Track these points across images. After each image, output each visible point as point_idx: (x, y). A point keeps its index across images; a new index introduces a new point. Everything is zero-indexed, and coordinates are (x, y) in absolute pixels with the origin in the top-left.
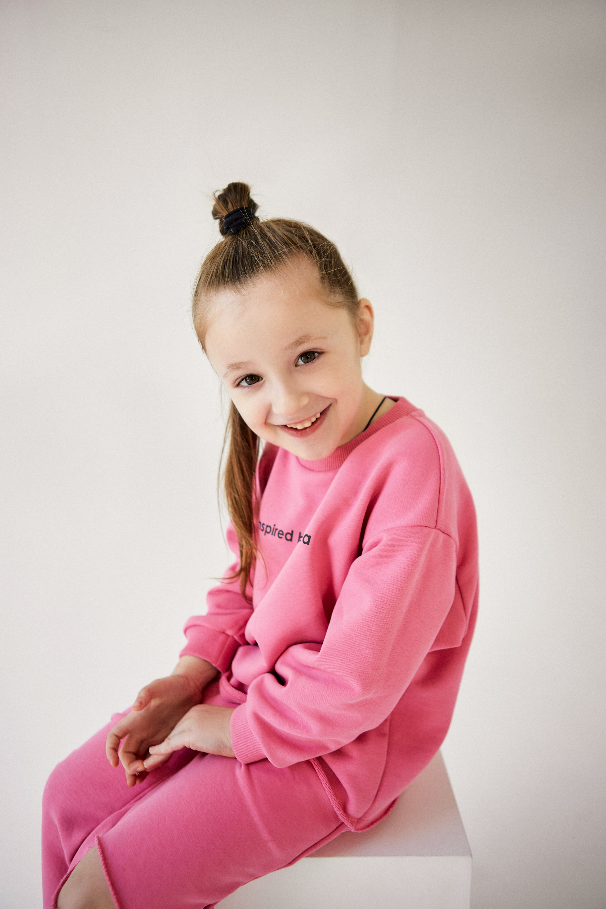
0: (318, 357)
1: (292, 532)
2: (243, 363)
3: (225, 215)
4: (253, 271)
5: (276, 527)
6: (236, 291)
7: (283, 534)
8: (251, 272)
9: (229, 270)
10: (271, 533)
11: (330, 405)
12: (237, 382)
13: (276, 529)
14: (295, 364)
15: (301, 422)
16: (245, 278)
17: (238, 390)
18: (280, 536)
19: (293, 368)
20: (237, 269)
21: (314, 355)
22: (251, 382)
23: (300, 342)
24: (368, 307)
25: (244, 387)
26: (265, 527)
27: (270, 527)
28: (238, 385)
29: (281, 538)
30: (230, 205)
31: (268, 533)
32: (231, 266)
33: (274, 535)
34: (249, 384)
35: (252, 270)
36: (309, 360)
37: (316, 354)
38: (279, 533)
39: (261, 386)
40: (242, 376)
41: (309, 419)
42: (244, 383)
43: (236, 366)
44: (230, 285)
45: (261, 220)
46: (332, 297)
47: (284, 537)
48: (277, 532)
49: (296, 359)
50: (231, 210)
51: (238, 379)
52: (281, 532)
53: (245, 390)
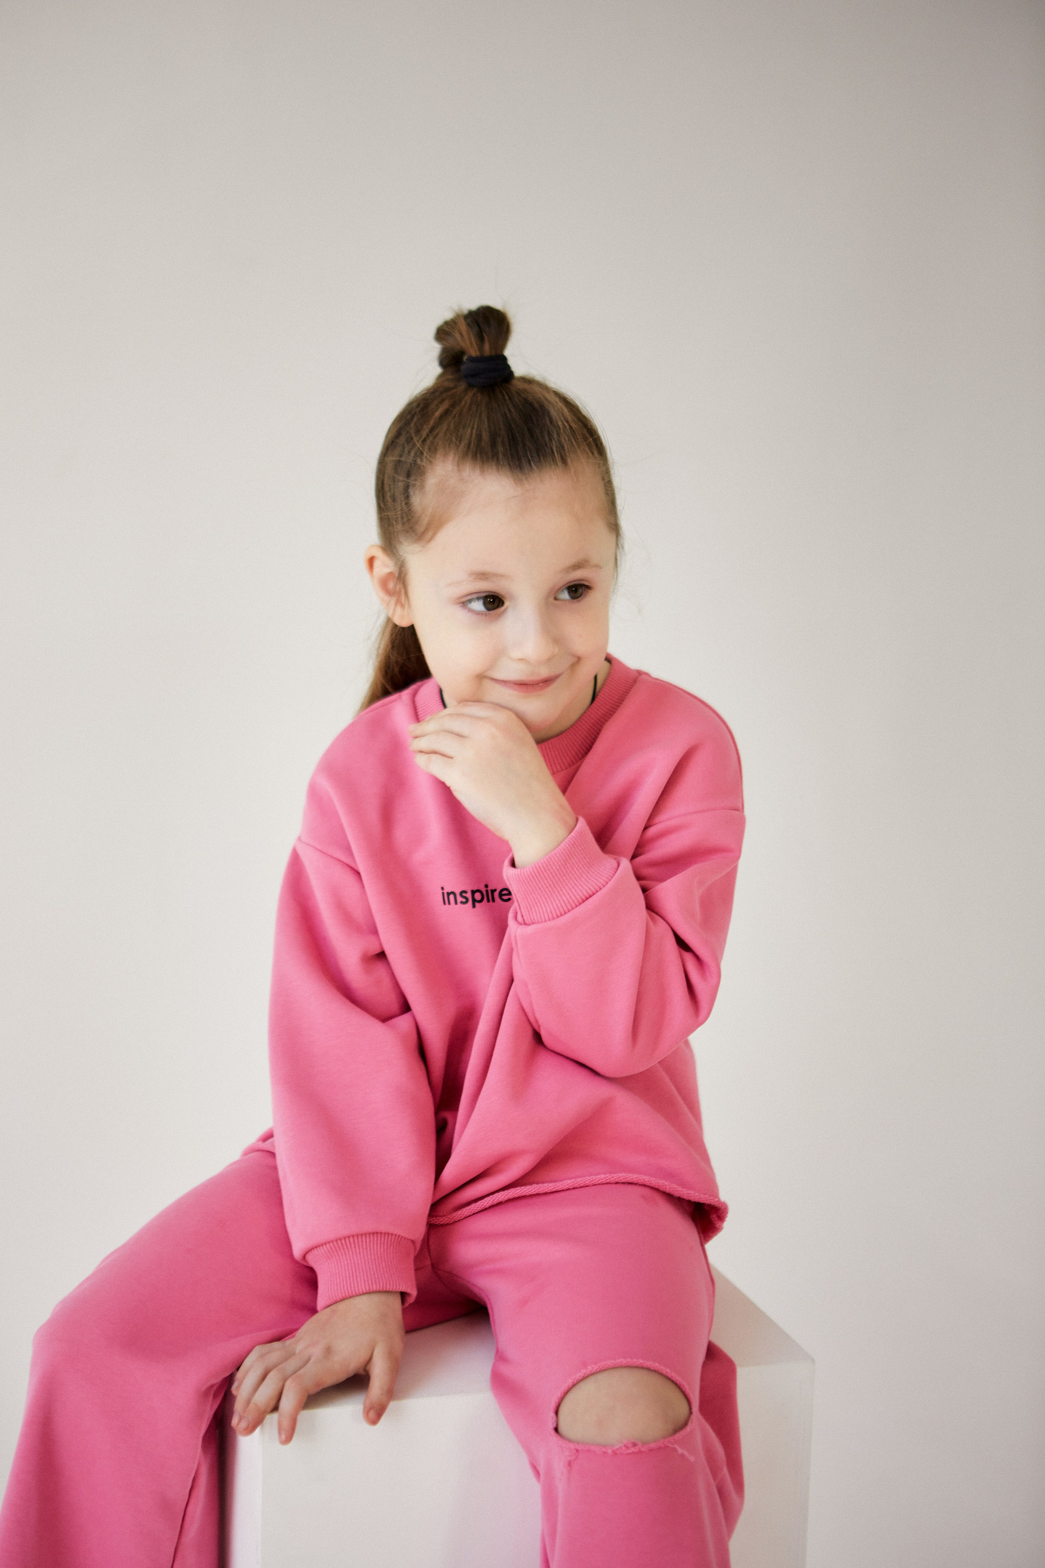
2: (496, 575)
10: (485, 900)
13: (493, 891)
14: (557, 595)
19: (551, 600)
23: (577, 566)
26: (469, 895)
28: (467, 604)
31: (481, 901)
33: (494, 900)
34: (485, 608)
38: (501, 895)
39: (500, 617)
42: (478, 604)
43: (482, 576)
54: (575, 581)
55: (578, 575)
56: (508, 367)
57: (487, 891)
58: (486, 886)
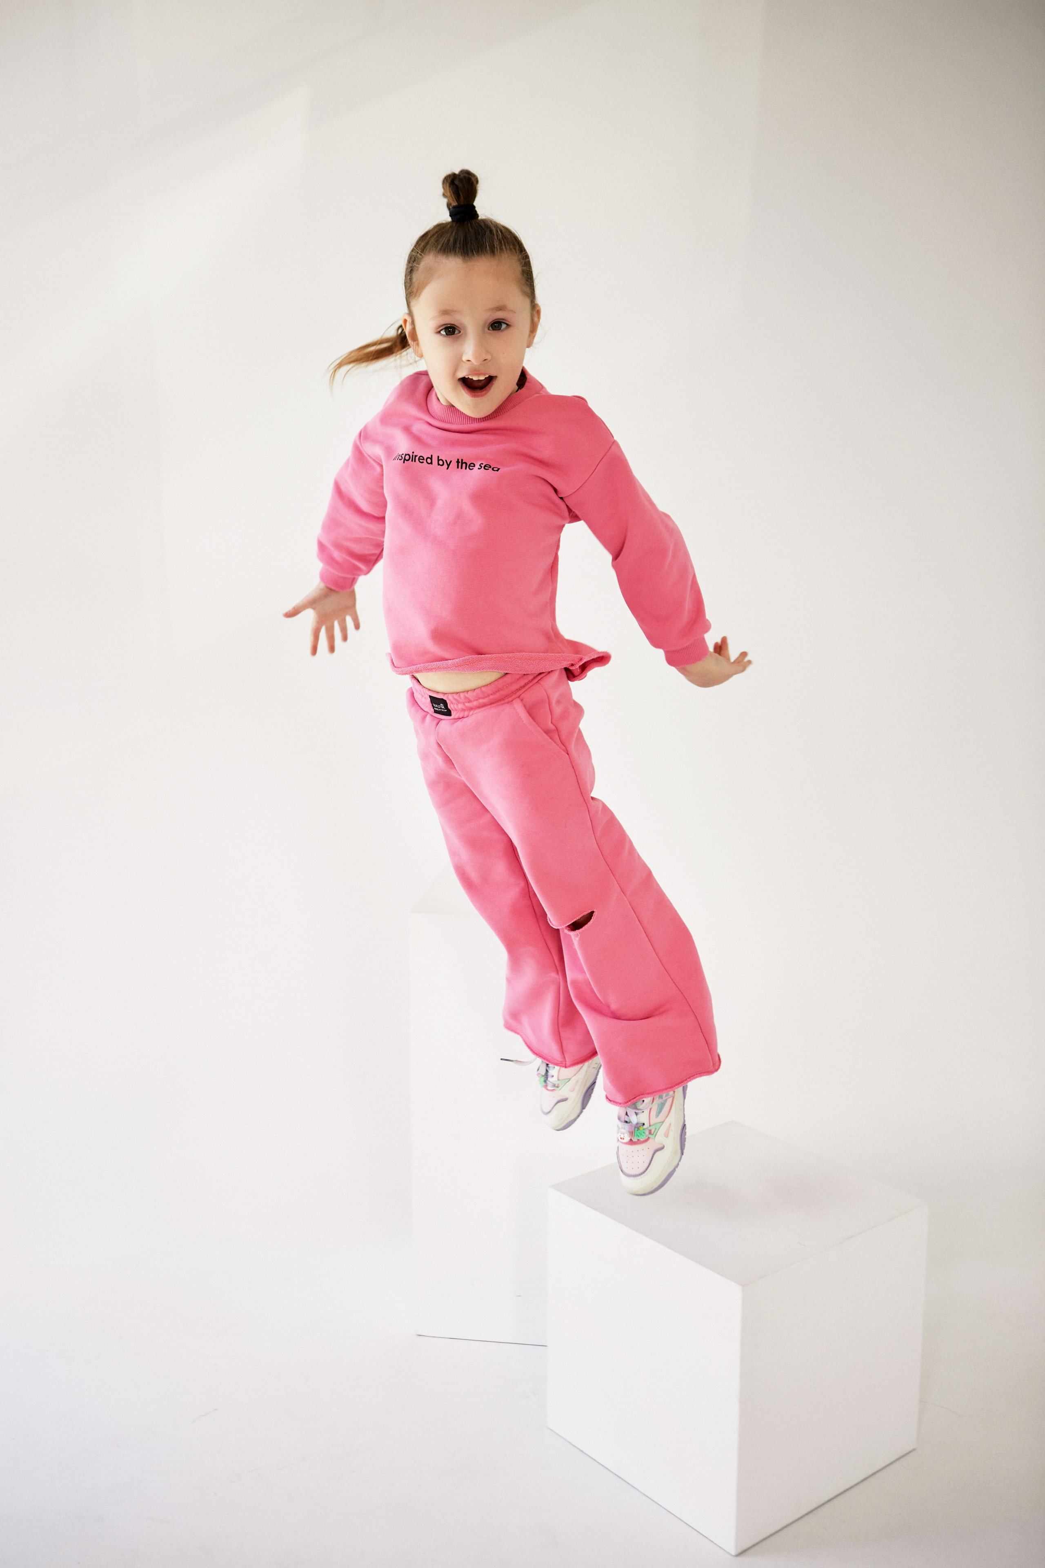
0: (506, 329)
1: (432, 456)
3: (455, 204)
5: (414, 454)
7: (424, 459)
12: (439, 329)
13: (416, 456)
14: (488, 326)
17: (438, 336)
18: (421, 461)
19: (486, 329)
21: (502, 325)
22: (451, 333)
23: (498, 311)
25: (442, 335)
27: (409, 455)
28: (439, 332)
29: (423, 462)
31: (408, 460)
33: (415, 461)
34: (447, 334)
36: (498, 327)
37: (504, 326)
38: (419, 459)
39: (457, 337)
40: (447, 325)
42: (443, 332)
45: (480, 218)
47: (425, 461)
48: (417, 458)
49: (490, 324)
52: (421, 458)
53: (441, 337)
54: (500, 319)
55: (500, 315)
56: (476, 211)
57: (413, 455)
58: (413, 453)
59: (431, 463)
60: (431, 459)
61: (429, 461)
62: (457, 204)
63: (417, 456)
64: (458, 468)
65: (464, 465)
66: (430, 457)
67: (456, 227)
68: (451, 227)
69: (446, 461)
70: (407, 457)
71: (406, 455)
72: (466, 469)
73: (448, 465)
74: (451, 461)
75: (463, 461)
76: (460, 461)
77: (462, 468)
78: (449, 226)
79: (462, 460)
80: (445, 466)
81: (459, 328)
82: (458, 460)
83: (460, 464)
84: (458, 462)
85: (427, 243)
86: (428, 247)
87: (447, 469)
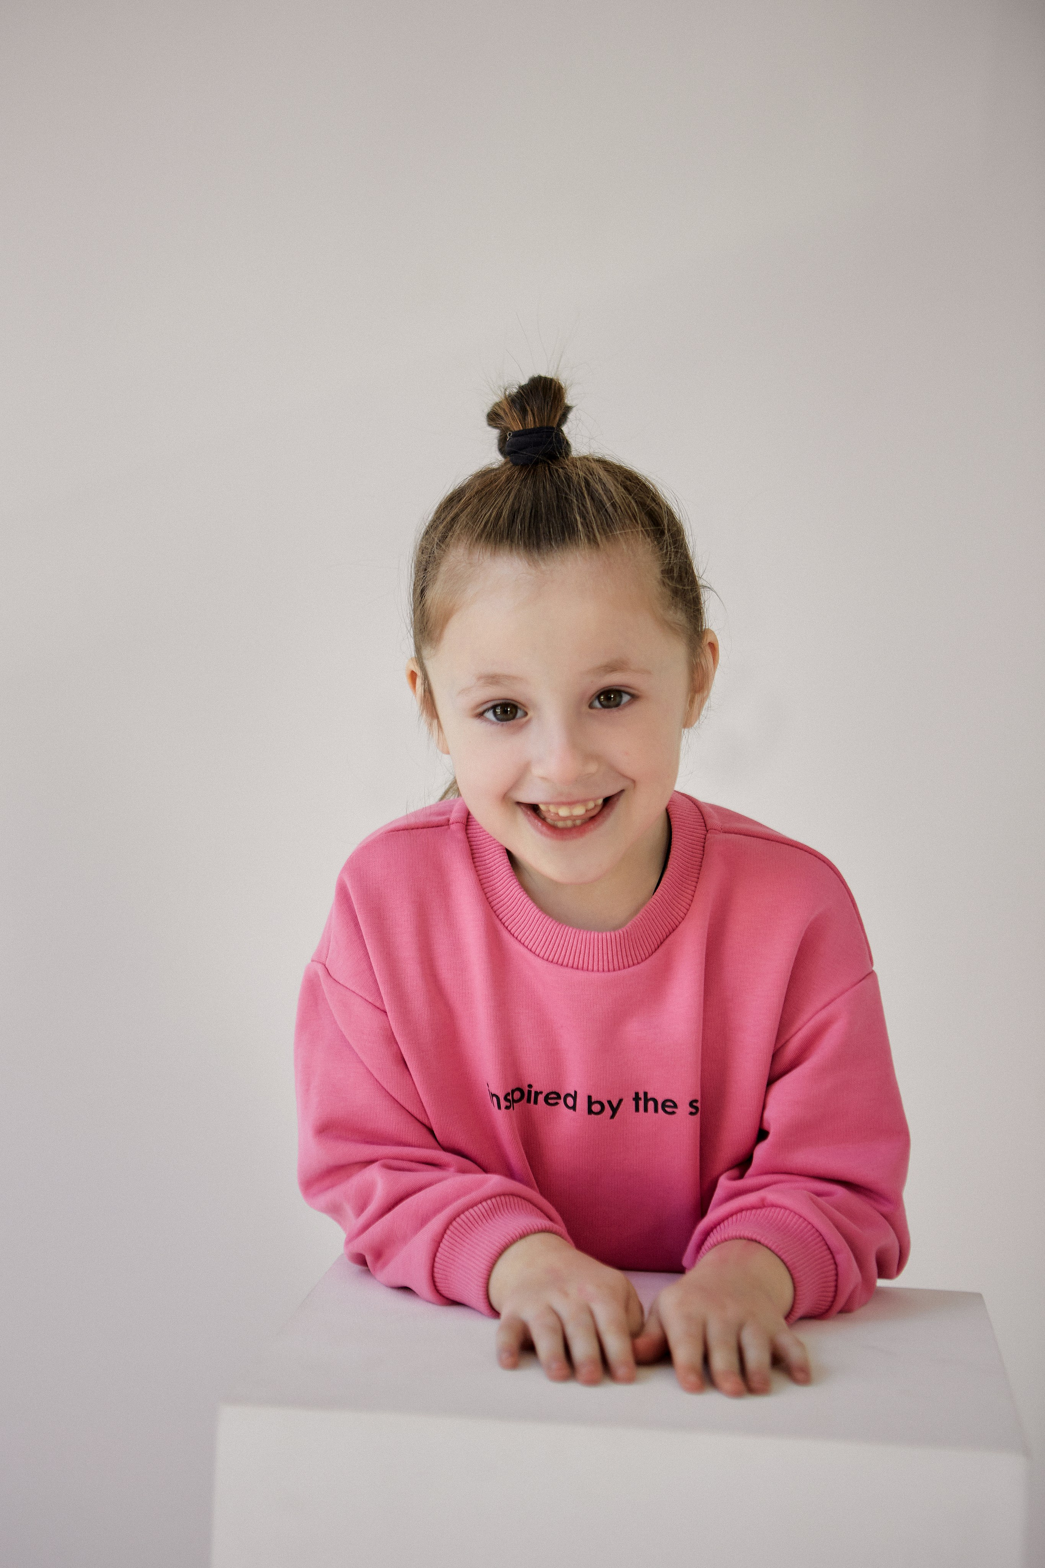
0: (629, 703)
1: (577, 1091)
2: (508, 677)
3: (516, 429)
4: (564, 539)
6: (531, 564)
8: (560, 540)
9: (523, 526)
11: (622, 791)
12: (481, 710)
14: (590, 702)
15: (571, 804)
16: (549, 546)
17: (477, 724)
19: (585, 708)
20: (537, 529)
21: (621, 697)
22: (505, 717)
23: (612, 668)
24: (713, 647)
25: (487, 720)
28: (481, 715)
30: (530, 417)
32: (527, 521)
34: (498, 719)
35: (561, 538)
36: (612, 703)
37: (626, 698)
39: (522, 727)
40: (497, 700)
41: (584, 802)
42: (490, 715)
43: (493, 679)
44: (522, 551)
46: (671, 612)
49: (593, 695)
50: (530, 425)
51: (487, 702)
53: (488, 726)
54: (615, 686)
55: (612, 679)
56: (565, 444)
58: (532, 1086)
59: (574, 1108)
60: (575, 1098)
61: (570, 1101)
62: (521, 428)
63: (541, 1093)
64: (637, 1110)
65: (651, 1104)
66: (573, 1094)
67: (518, 481)
68: (509, 480)
69: (610, 1102)
70: (517, 1095)
71: (513, 1091)
72: (656, 1110)
73: (615, 1110)
74: (621, 1101)
75: (649, 1097)
76: (641, 1095)
77: (646, 1110)
78: (504, 477)
79: (646, 1094)
80: (608, 1111)
81: (525, 706)
82: (637, 1094)
83: (641, 1103)
84: (637, 1098)
85: (454, 519)
86: (457, 528)
87: (612, 1117)
